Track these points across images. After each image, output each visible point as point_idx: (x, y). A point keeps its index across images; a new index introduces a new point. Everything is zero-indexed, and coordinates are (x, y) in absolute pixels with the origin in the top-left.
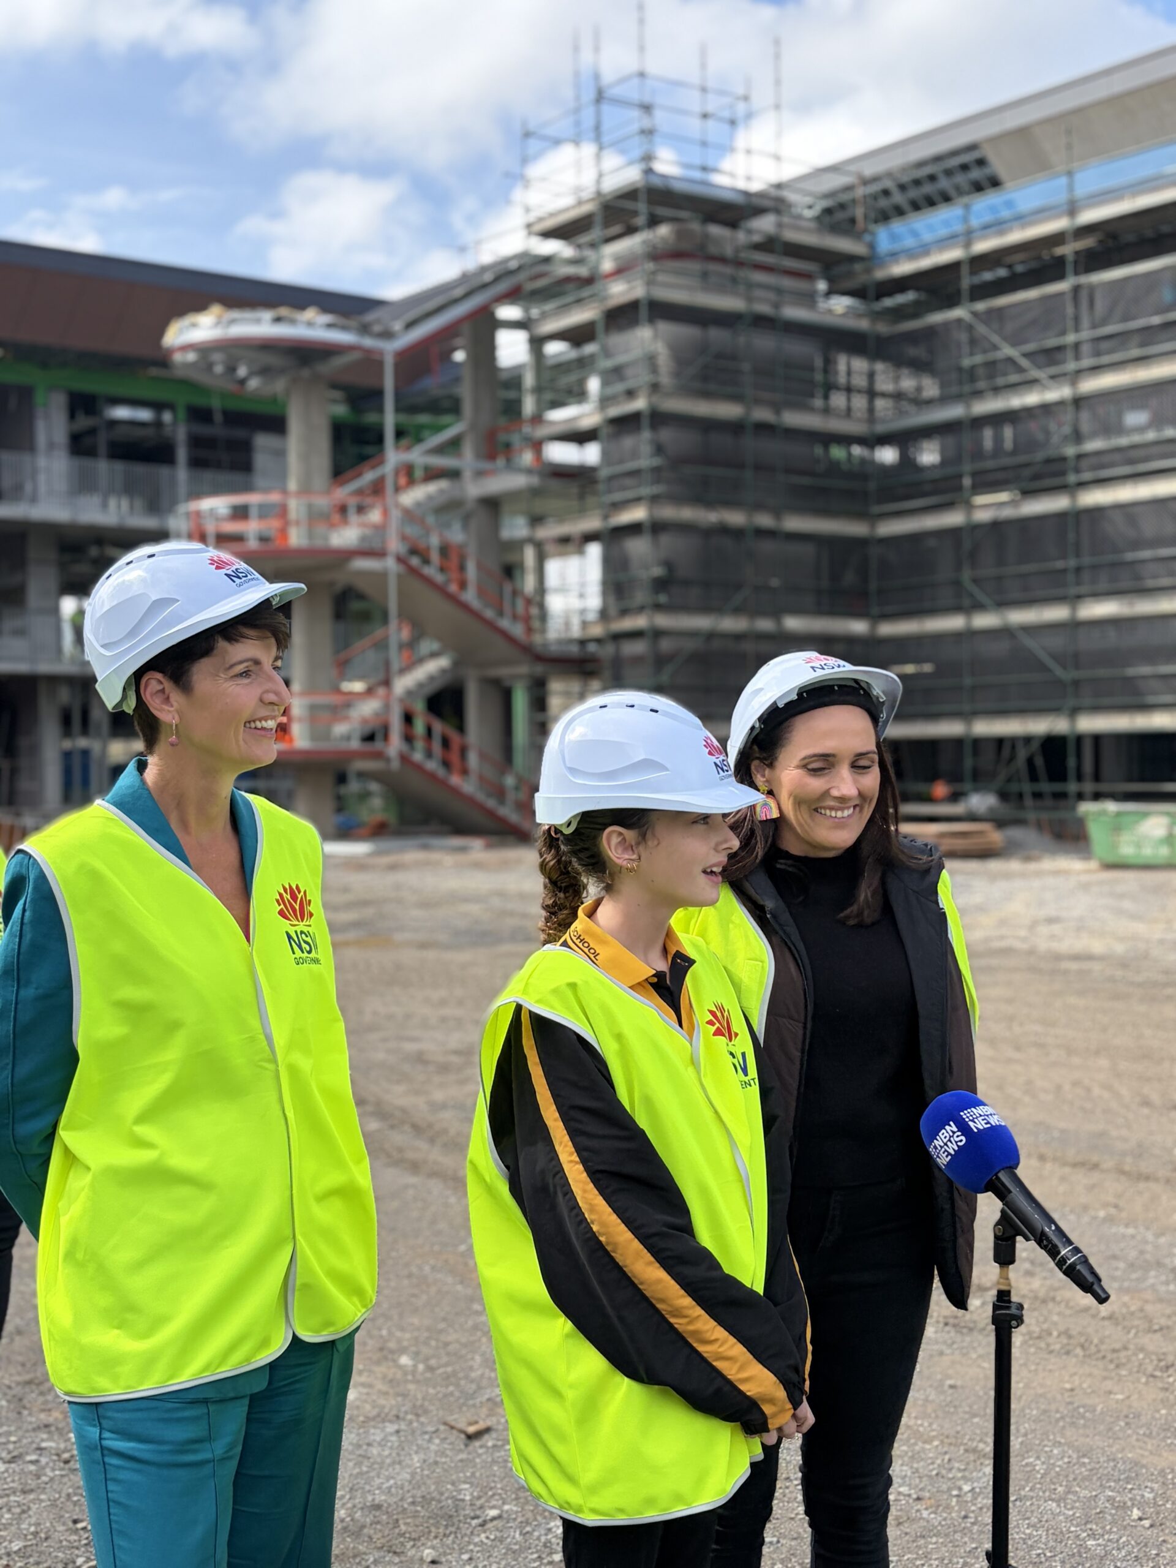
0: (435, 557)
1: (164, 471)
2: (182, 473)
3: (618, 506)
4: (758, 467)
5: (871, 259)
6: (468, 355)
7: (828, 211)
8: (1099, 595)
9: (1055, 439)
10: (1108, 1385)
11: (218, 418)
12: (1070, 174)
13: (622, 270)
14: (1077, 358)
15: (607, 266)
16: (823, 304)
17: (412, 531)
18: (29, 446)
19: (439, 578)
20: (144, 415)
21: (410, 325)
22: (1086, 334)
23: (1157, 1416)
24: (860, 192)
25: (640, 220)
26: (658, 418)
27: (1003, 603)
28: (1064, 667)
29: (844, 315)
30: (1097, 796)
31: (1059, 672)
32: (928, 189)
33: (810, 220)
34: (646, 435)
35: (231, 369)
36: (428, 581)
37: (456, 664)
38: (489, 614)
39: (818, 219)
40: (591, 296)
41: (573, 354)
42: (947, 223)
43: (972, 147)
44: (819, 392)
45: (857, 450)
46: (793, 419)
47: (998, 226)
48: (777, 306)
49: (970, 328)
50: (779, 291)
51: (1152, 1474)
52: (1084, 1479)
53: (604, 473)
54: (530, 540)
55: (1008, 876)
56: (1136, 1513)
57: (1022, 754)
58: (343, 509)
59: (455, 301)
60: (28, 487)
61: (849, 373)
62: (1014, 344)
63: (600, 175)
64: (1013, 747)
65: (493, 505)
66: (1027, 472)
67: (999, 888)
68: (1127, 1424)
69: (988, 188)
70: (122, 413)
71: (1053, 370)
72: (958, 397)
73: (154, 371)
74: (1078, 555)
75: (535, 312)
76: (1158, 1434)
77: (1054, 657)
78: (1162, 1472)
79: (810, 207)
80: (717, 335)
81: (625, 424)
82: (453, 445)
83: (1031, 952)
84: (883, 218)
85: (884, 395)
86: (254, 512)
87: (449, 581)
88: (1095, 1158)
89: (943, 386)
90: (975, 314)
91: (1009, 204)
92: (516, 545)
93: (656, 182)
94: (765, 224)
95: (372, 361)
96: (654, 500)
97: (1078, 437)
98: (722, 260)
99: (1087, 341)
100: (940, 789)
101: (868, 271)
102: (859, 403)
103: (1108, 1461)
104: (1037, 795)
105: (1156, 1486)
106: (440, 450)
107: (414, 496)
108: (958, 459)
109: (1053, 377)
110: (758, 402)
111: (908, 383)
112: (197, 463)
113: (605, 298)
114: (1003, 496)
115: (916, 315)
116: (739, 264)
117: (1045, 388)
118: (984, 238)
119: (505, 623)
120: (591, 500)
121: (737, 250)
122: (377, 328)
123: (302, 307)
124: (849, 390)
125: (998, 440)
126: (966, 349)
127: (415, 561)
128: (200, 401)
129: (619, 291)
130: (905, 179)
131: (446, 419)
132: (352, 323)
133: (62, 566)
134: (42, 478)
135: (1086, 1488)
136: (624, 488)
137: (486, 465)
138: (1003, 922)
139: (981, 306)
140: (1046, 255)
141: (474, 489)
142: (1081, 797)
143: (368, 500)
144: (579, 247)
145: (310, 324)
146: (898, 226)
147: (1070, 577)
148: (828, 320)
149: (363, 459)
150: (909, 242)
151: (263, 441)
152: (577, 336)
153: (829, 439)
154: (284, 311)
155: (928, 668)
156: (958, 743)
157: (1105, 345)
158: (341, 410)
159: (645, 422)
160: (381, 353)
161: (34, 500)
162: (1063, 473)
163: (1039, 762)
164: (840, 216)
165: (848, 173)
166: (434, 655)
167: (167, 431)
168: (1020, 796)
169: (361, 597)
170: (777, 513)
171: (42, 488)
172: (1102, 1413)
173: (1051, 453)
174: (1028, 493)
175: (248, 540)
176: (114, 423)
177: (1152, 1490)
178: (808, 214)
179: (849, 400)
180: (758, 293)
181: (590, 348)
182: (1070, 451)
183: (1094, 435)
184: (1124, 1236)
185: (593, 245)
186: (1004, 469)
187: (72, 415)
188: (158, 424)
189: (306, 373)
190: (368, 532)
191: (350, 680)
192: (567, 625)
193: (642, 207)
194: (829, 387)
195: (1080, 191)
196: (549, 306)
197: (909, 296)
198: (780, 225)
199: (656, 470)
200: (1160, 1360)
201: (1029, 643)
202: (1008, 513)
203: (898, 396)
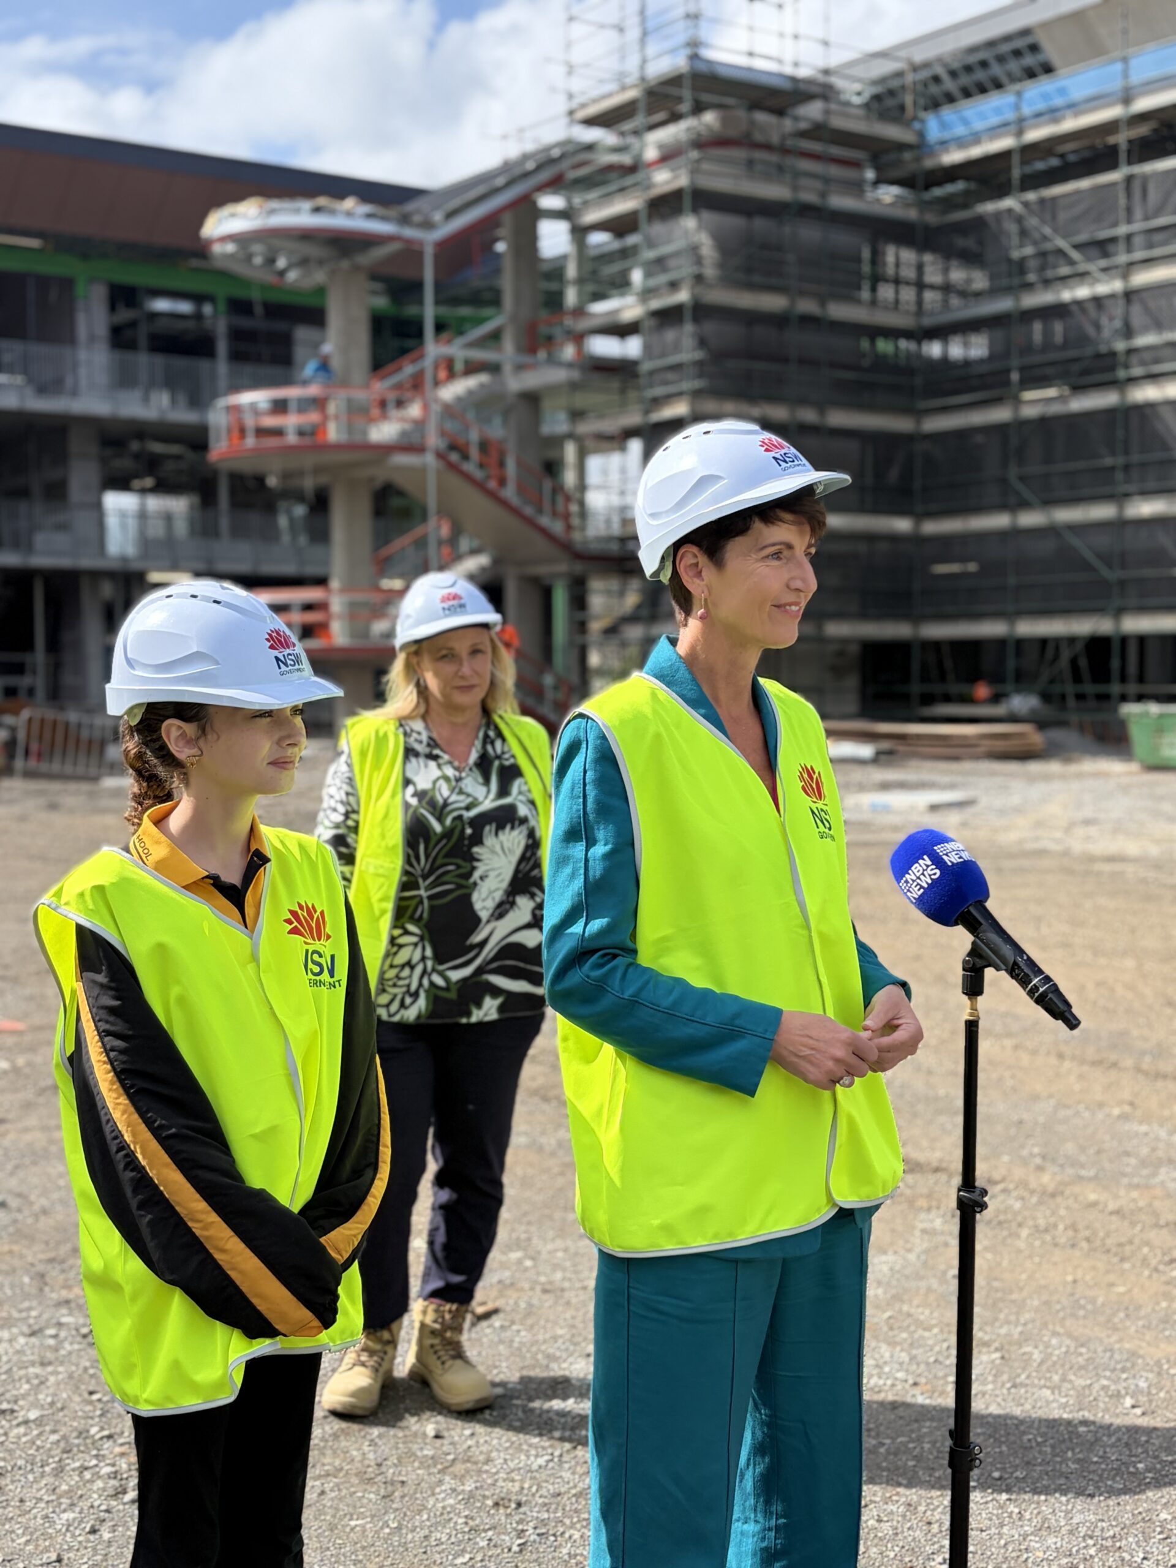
0: (474, 453)
1: (204, 364)
2: (222, 366)
3: (657, 402)
4: (802, 361)
5: (920, 146)
6: (509, 246)
7: (877, 98)
8: (1147, 493)
9: (1106, 333)
10: (1112, 1278)
11: (259, 310)
12: (1125, 60)
13: (668, 156)
14: (1129, 250)
15: (651, 154)
16: (870, 195)
17: (449, 426)
18: (71, 340)
19: (478, 474)
20: (184, 307)
21: (450, 215)
22: (1137, 226)
23: (1157, 1308)
24: (910, 78)
25: (685, 107)
26: (700, 311)
27: (1049, 501)
28: (1110, 566)
29: (891, 205)
30: (1140, 698)
31: (1106, 573)
32: (980, 75)
33: (859, 106)
34: (689, 328)
35: (271, 261)
36: (468, 477)
37: (497, 562)
38: (528, 511)
39: (867, 106)
40: (635, 185)
41: (616, 245)
42: (998, 111)
43: (1025, 32)
44: (866, 286)
45: (903, 344)
46: (839, 311)
47: (1053, 114)
48: (823, 195)
49: (1019, 220)
50: (827, 180)
51: (1148, 1364)
52: (1081, 1368)
53: (646, 367)
54: (570, 436)
55: (1047, 778)
56: (1128, 1402)
57: (1066, 655)
58: (383, 404)
59: (496, 191)
60: (69, 381)
61: (897, 265)
62: (1065, 237)
63: (644, 61)
64: (1057, 648)
65: (532, 399)
66: (1076, 368)
67: (1038, 790)
68: (1127, 1316)
69: (1041, 74)
70: (162, 305)
71: (1103, 263)
72: (1008, 290)
73: (195, 263)
74: (1126, 452)
75: (577, 200)
76: (1157, 1326)
77: (1099, 556)
78: (1158, 1363)
79: (859, 94)
80: (760, 224)
81: (668, 317)
82: (495, 336)
83: (1066, 853)
84: (934, 105)
85: (932, 287)
86: (293, 406)
87: (488, 477)
88: (1113, 1057)
89: (992, 277)
90: (1026, 204)
91: (1062, 91)
92: (557, 442)
93: (702, 67)
94: (813, 111)
95: (412, 253)
96: (696, 394)
97: (1128, 332)
98: (767, 147)
99: (1140, 232)
100: (982, 691)
101: (918, 159)
102: (908, 295)
103: (1105, 1351)
104: (1080, 697)
105: (1150, 1376)
106: (482, 343)
107: (453, 391)
108: (1007, 354)
109: (1105, 270)
110: (802, 293)
111: (957, 275)
112: (237, 356)
113: (649, 186)
114: (1052, 392)
115: (965, 206)
116: (784, 151)
117: (1097, 281)
118: (1037, 126)
119: (545, 521)
120: (632, 395)
121: (784, 138)
122: (417, 218)
123: (341, 196)
124: (897, 281)
125: (1047, 333)
126: (1015, 240)
127: (454, 457)
128: (240, 293)
129: (663, 179)
130: (956, 65)
131: (487, 311)
132: (393, 212)
133: (104, 461)
134: (83, 372)
135: (1081, 1377)
136: (666, 383)
137: (527, 359)
138: (1039, 824)
139: (1031, 196)
140: (1098, 143)
141: (515, 383)
142: (1124, 698)
143: (408, 395)
144: (622, 134)
145: (349, 214)
146: (948, 113)
147: (1119, 476)
148: (876, 210)
149: (403, 352)
150: (960, 131)
151: (302, 334)
152: (620, 226)
153: (876, 332)
154: (322, 201)
155: (972, 567)
156: (1001, 643)
157: (1158, 237)
158: (381, 302)
159: (688, 314)
160: (421, 243)
161: (75, 393)
162: (1112, 368)
163: (1083, 663)
164: (890, 102)
165: (897, 59)
166: (474, 552)
167: (208, 324)
168: (1063, 697)
169: (400, 493)
170: (821, 407)
171: (83, 382)
172: (1103, 1305)
173: (1103, 349)
174: (1078, 388)
175: (287, 435)
176: (154, 316)
177: (1147, 1379)
178: (856, 100)
179: (897, 292)
180: (804, 182)
181: (632, 239)
182: (1120, 346)
183: (1145, 330)
184: (1137, 1134)
185: (636, 133)
186: (1052, 364)
187: (113, 307)
188: (198, 316)
189: (345, 264)
190: (407, 426)
191: (391, 577)
192: (608, 522)
193: (687, 93)
194: (876, 279)
195: (1135, 79)
196: (592, 195)
197: (959, 186)
198: (827, 112)
199: (700, 363)
200: (1164, 1254)
201: (1075, 542)
202: (1056, 409)
203: (947, 288)
